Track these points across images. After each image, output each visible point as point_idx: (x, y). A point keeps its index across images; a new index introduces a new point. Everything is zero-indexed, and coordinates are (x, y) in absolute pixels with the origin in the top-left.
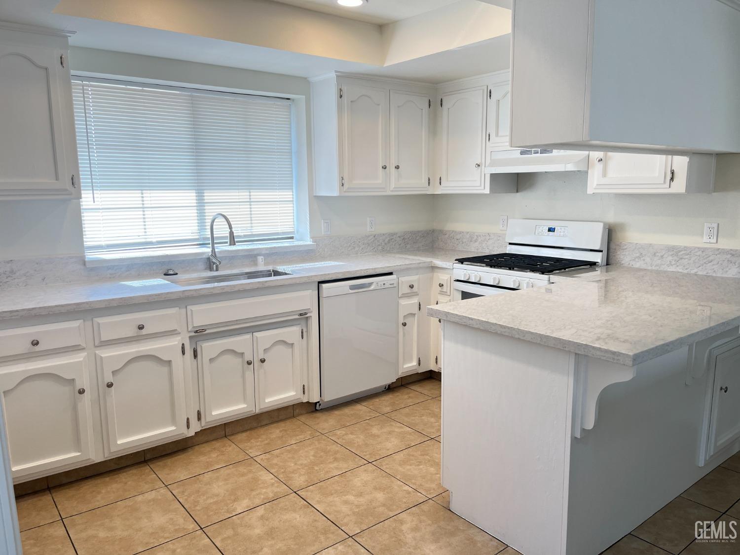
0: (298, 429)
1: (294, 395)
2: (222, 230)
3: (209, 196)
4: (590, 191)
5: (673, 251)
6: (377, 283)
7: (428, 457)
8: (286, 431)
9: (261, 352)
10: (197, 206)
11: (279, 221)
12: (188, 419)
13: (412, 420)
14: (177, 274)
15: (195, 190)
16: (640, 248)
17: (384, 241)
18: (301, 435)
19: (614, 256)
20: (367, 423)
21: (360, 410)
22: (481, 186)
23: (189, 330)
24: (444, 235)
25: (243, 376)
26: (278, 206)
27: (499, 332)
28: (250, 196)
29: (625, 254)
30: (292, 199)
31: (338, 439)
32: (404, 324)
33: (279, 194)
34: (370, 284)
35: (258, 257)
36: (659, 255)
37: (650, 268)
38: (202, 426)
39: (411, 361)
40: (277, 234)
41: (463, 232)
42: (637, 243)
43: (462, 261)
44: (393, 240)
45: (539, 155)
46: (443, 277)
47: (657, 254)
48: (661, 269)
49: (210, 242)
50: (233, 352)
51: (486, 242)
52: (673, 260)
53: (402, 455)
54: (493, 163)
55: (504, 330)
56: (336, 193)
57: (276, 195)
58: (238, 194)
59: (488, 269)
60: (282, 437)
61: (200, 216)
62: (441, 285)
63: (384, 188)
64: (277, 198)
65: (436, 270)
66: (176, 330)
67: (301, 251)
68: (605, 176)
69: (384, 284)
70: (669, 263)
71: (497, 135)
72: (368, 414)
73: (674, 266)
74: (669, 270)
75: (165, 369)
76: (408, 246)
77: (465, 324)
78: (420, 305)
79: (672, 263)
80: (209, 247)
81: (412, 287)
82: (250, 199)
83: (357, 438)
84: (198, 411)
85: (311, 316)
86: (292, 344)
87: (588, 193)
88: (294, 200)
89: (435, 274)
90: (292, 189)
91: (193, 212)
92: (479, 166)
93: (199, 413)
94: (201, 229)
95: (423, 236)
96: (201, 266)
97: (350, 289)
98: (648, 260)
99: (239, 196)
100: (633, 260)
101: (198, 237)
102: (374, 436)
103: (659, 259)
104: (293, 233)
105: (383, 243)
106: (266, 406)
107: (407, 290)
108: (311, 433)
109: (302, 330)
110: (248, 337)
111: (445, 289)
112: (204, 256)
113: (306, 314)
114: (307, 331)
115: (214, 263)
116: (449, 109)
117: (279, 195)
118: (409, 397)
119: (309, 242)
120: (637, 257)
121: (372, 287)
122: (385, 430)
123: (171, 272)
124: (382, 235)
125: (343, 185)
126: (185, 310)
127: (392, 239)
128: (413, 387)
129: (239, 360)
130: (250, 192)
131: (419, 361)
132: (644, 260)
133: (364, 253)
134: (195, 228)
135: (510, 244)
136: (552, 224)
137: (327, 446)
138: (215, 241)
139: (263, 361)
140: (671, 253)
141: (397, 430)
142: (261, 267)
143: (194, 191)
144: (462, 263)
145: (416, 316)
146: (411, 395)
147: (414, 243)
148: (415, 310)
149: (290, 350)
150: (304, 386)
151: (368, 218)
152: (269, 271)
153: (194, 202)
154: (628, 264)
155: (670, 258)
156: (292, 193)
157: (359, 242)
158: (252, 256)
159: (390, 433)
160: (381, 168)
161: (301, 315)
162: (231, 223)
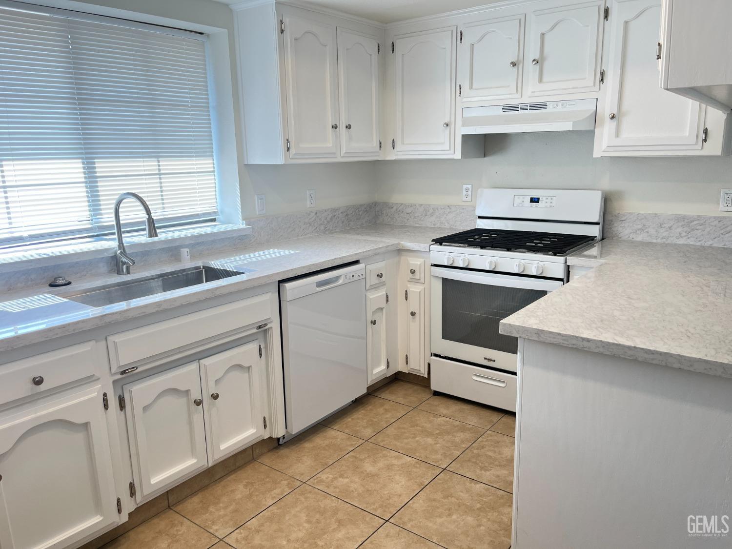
0: (267, 480)
1: (254, 434)
2: (132, 213)
3: (102, 166)
4: (597, 154)
5: (684, 221)
6: (346, 276)
7: (454, 500)
8: (252, 484)
9: (212, 384)
10: (85, 182)
11: (198, 199)
12: (119, 500)
13: (406, 444)
14: (69, 283)
15: (82, 158)
16: (642, 219)
17: (326, 219)
18: (275, 489)
19: (611, 228)
20: (353, 456)
21: (335, 438)
22: (450, 150)
23: (113, 372)
24: (389, 208)
25: (190, 423)
26: (196, 179)
27: (640, 359)
28: (159, 166)
29: (624, 226)
30: (212, 169)
31: (328, 487)
32: (374, 323)
33: (197, 162)
34: (337, 278)
35: (182, 250)
36: (667, 226)
37: (654, 241)
38: (138, 502)
39: (378, 364)
40: (197, 216)
41: (415, 205)
42: (639, 214)
43: (439, 241)
44: (336, 217)
45: (528, 111)
46: (415, 262)
47: (663, 226)
48: (669, 241)
49: (116, 231)
50: (175, 391)
51: (445, 216)
52: (683, 231)
53: (421, 501)
54: (466, 122)
55: (651, 356)
56: (280, 161)
57: (193, 164)
58: (142, 164)
59: (478, 250)
60: (251, 495)
61: (92, 196)
62: (413, 272)
63: (334, 153)
64: (194, 168)
65: (404, 253)
66: (94, 375)
67: (233, 237)
68: (617, 137)
69: (353, 276)
70: (678, 235)
71: (471, 87)
72: (349, 443)
73: (684, 238)
74: (678, 243)
75: (80, 436)
76: (352, 223)
77: (575, 347)
78: (387, 296)
79: (682, 235)
80: (114, 239)
81: (380, 276)
82: (159, 170)
83: (352, 482)
84: (131, 483)
85: (271, 327)
86: (249, 368)
87: (594, 157)
88: (216, 170)
89: (403, 258)
90: (212, 156)
91: (81, 191)
92: (447, 125)
93: (132, 487)
94: (95, 215)
95: (366, 211)
96: (103, 268)
97: (317, 287)
98: (652, 231)
99: (144, 166)
100: (634, 232)
101: (90, 226)
102: (372, 476)
103: (667, 231)
104: (216, 213)
105: (325, 221)
106: (222, 455)
107: (374, 280)
108: (289, 484)
109: (260, 346)
110: (193, 366)
111: (417, 275)
112: (106, 255)
113: (266, 325)
114: (266, 347)
115: (124, 263)
116: (403, 55)
117: (196, 164)
118: (386, 410)
119: (240, 224)
120: (638, 229)
121: (340, 282)
122: (381, 464)
123: (60, 282)
124: (324, 211)
125: (288, 150)
126: (104, 342)
127: (334, 216)
128: (383, 395)
129: (183, 401)
130: (159, 161)
131: (388, 363)
132: (648, 232)
133: (306, 235)
134: (86, 214)
135: (480, 217)
136: (535, 194)
137: (318, 501)
138: (122, 230)
139: (215, 397)
140: (680, 224)
141: (395, 462)
142: (188, 263)
143: (80, 161)
144: (441, 244)
145: (384, 310)
146: (386, 407)
147: (357, 219)
148: (383, 304)
149: (247, 375)
150: (264, 418)
151: (308, 191)
152: (198, 268)
153: (80, 176)
154: (627, 237)
155: (680, 230)
156: (212, 162)
157: (300, 221)
158: (173, 250)
159: (389, 467)
160: (331, 127)
161: (260, 327)
162: (148, 203)
